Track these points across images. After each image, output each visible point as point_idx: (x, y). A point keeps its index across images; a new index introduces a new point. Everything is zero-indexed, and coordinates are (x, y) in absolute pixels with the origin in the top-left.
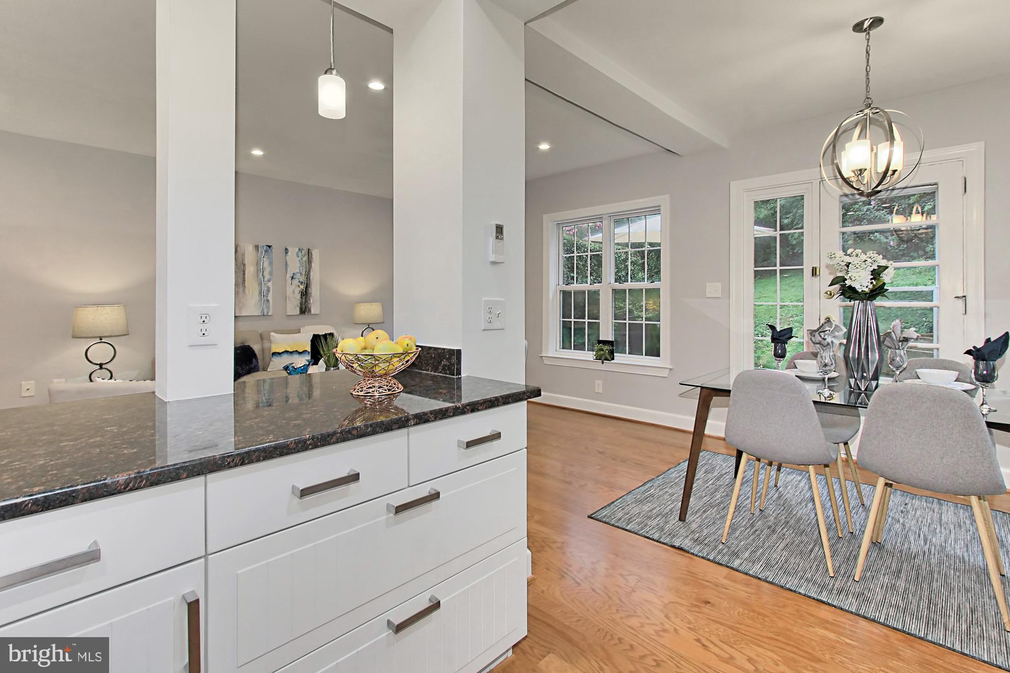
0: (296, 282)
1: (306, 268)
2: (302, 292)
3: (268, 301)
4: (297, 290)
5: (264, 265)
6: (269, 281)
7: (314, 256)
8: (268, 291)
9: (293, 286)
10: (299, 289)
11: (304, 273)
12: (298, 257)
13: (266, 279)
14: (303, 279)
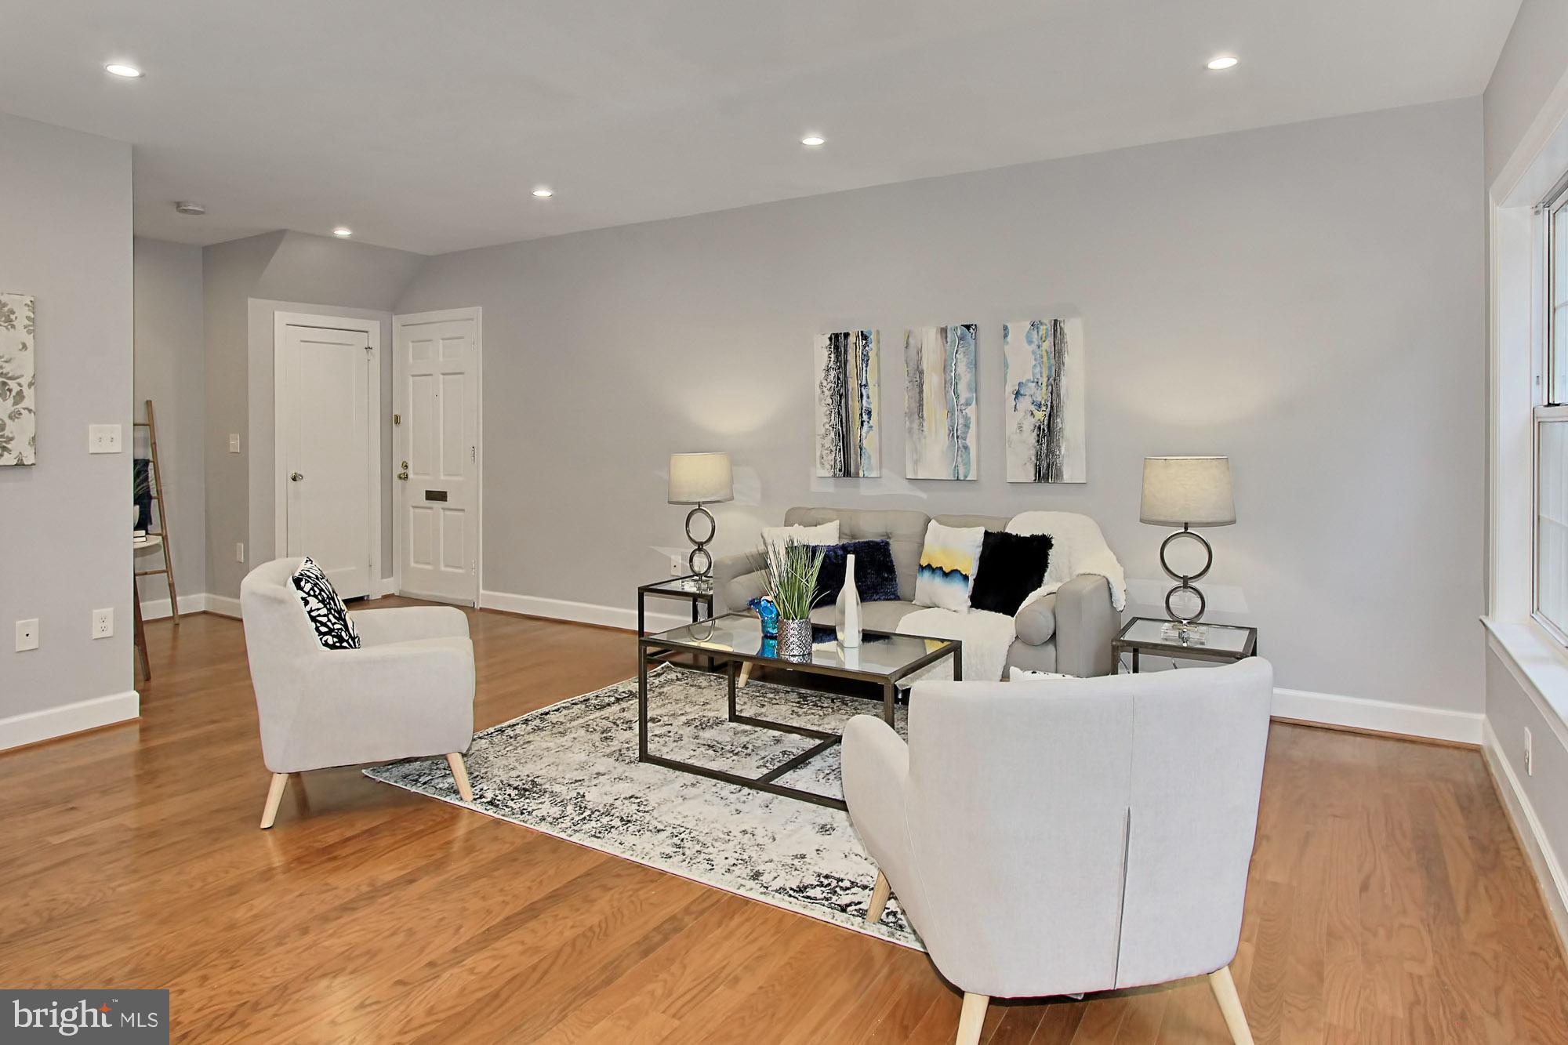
0: (1025, 404)
1: (1050, 368)
2: (1039, 428)
3: (966, 448)
4: (1029, 424)
5: (958, 370)
6: (968, 404)
7: (1068, 338)
8: (967, 426)
9: (1020, 414)
10: (1033, 420)
11: (1045, 379)
12: (1030, 342)
13: (962, 401)
14: (1042, 395)
